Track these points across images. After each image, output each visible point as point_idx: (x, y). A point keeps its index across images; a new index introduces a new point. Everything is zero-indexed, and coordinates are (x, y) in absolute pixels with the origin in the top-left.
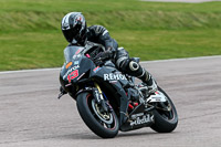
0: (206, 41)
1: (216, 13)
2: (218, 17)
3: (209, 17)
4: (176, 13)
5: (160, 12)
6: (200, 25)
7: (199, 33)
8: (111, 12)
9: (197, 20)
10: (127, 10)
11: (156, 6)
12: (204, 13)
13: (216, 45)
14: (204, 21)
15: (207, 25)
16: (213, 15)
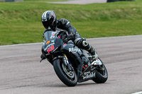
0: (89, 29)
1: (96, 11)
2: (97, 13)
3: (91, 14)
4: (70, 11)
5: (60, 10)
6: (86, 18)
7: (85, 23)
8: (28, 10)
9: (84, 15)
10: (39, 9)
11: (58, 6)
12: (88, 11)
13: (96, 32)
14: (88, 16)
15: (90, 18)
16: (94, 12)
